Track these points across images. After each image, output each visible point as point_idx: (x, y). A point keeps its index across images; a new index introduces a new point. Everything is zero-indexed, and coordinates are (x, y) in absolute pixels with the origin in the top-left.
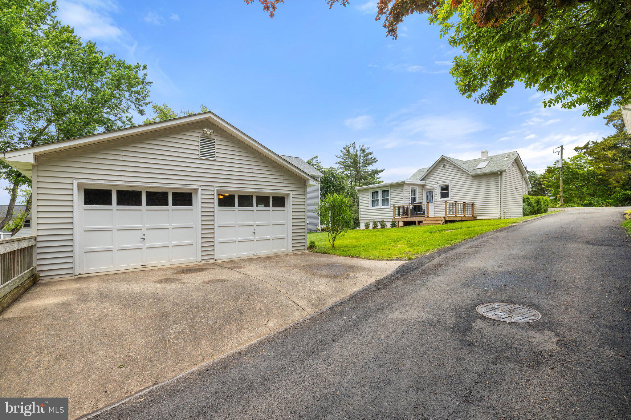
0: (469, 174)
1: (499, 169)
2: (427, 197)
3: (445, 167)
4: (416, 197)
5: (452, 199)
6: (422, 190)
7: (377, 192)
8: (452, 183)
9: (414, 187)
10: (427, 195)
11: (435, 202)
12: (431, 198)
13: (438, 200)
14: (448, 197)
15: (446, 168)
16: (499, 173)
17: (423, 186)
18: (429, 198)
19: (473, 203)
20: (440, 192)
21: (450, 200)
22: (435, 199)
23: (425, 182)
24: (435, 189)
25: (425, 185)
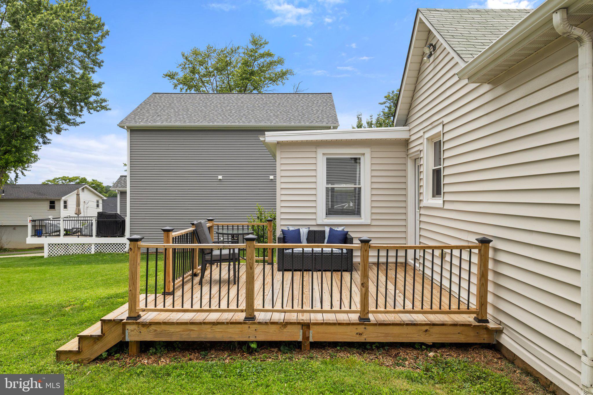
4: (362, 185)
6: (402, 161)
8: (444, 130)
11: (421, 211)
13: (424, 203)
17: (407, 144)
20: (433, 166)
21: (443, 206)
22: (421, 197)
23: (409, 130)
24: (422, 155)
25: (409, 139)
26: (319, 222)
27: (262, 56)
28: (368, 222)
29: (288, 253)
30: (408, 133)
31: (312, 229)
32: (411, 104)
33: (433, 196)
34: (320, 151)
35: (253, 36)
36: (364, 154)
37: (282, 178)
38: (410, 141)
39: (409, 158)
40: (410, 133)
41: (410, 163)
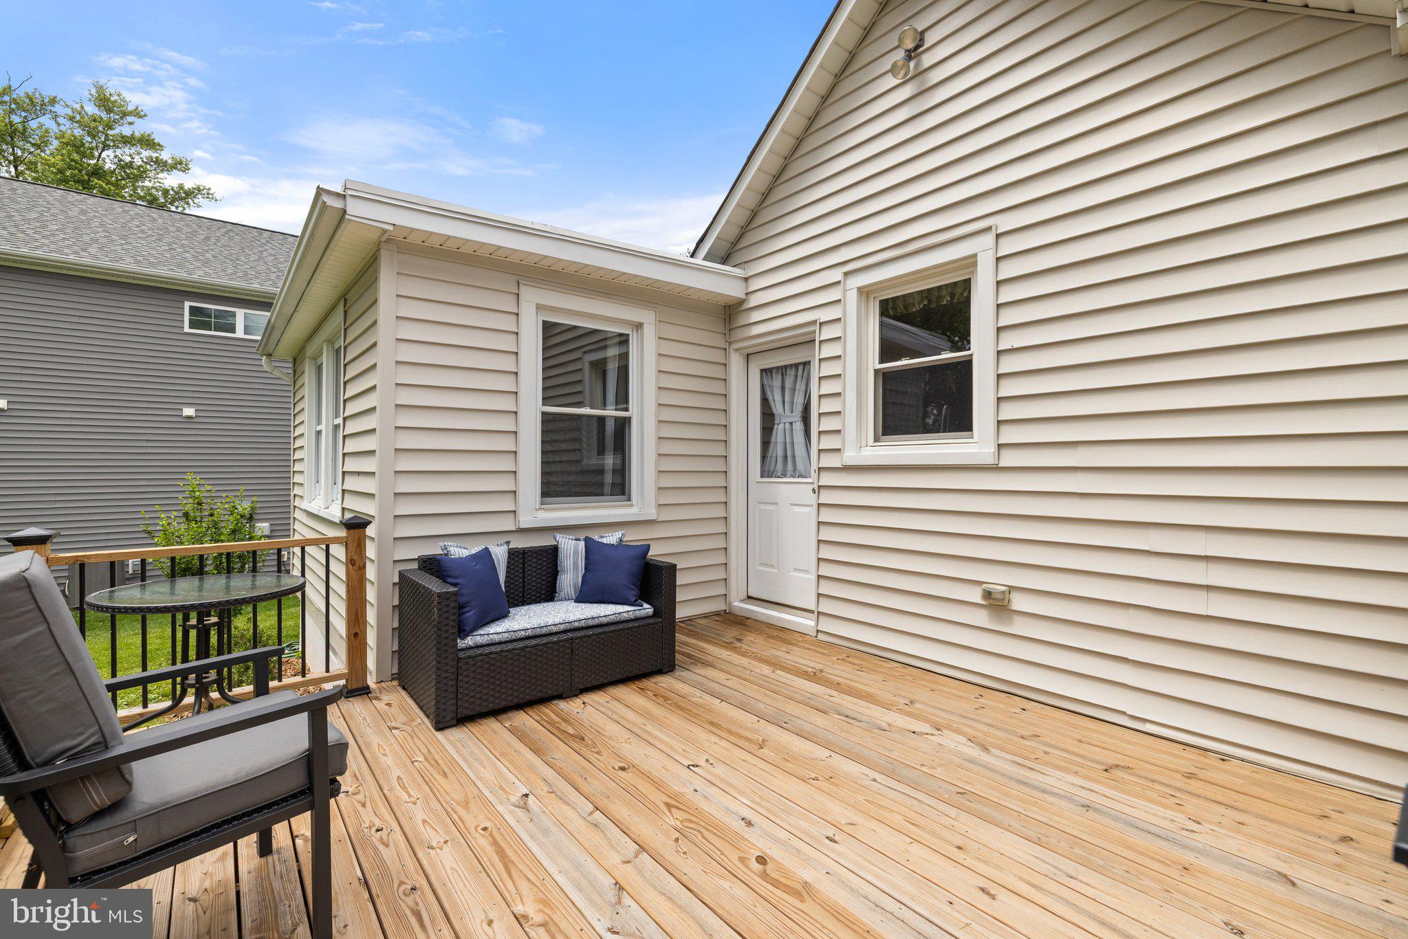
2: (768, 418)
4: (633, 411)
5: (1009, 459)
6: (717, 356)
8: (1008, 247)
10: (765, 401)
11: (827, 480)
12: (798, 426)
13: (851, 456)
14: (960, 420)
17: (728, 313)
18: (779, 430)
20: (873, 361)
21: (990, 461)
22: (827, 442)
23: (746, 279)
24: (827, 333)
25: (742, 302)
26: (526, 521)
27: (127, 141)
28: (651, 513)
29: (471, 648)
30: (741, 284)
31: (520, 543)
32: (754, 214)
33: (876, 440)
34: (532, 297)
35: (100, 89)
36: (639, 326)
37: (402, 368)
38: (745, 306)
39: (737, 350)
40: (747, 287)
41: (736, 362)
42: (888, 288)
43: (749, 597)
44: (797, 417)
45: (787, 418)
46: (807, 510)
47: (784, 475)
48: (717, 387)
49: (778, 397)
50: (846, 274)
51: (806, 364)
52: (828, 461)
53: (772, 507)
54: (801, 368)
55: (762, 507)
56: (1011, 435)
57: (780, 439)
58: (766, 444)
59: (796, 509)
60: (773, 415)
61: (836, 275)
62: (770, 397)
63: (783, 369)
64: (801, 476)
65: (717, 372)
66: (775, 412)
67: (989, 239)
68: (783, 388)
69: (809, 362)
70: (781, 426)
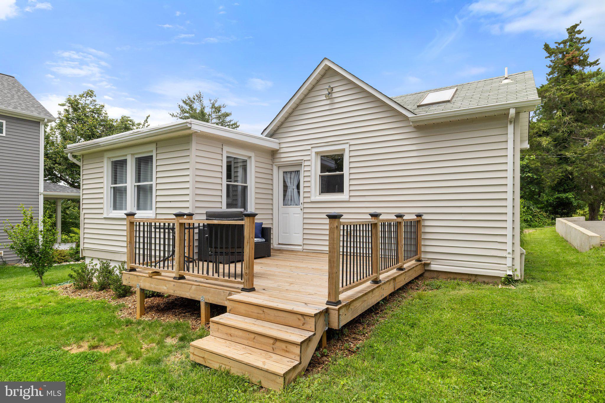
0: (406, 118)
1: (512, 100)
2: (285, 187)
3: (334, 95)
4: (248, 184)
5: (352, 199)
6: (269, 167)
7: (124, 162)
8: (353, 148)
9: (240, 153)
10: (284, 182)
11: (306, 205)
12: (296, 190)
13: (313, 199)
14: (341, 190)
15: (337, 100)
16: (512, 112)
17: (273, 153)
19: (419, 216)
21: (348, 200)
22: (306, 195)
23: (280, 143)
24: (306, 163)
25: (278, 150)
30: (278, 145)
32: (283, 123)
33: (320, 194)
36: (250, 157)
37: (197, 170)
38: (279, 152)
39: (275, 165)
40: (280, 146)
41: (275, 169)
42: (323, 153)
43: (279, 244)
44: (295, 187)
45: (292, 187)
46: (298, 215)
47: (291, 205)
48: (269, 177)
49: (289, 181)
50: (312, 147)
51: (298, 172)
52: (306, 200)
53: (287, 215)
54: (296, 172)
55: (284, 215)
56: (352, 194)
57: (290, 194)
58: (285, 196)
59: (295, 215)
60: (287, 186)
61: (309, 147)
62: (286, 180)
63: (291, 172)
64: (296, 205)
65: (270, 172)
66: (288, 185)
67: (348, 145)
68: (291, 178)
69: (299, 171)
70: (290, 190)
